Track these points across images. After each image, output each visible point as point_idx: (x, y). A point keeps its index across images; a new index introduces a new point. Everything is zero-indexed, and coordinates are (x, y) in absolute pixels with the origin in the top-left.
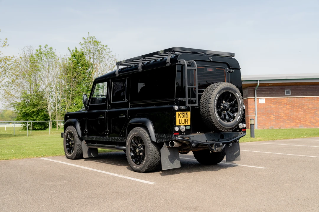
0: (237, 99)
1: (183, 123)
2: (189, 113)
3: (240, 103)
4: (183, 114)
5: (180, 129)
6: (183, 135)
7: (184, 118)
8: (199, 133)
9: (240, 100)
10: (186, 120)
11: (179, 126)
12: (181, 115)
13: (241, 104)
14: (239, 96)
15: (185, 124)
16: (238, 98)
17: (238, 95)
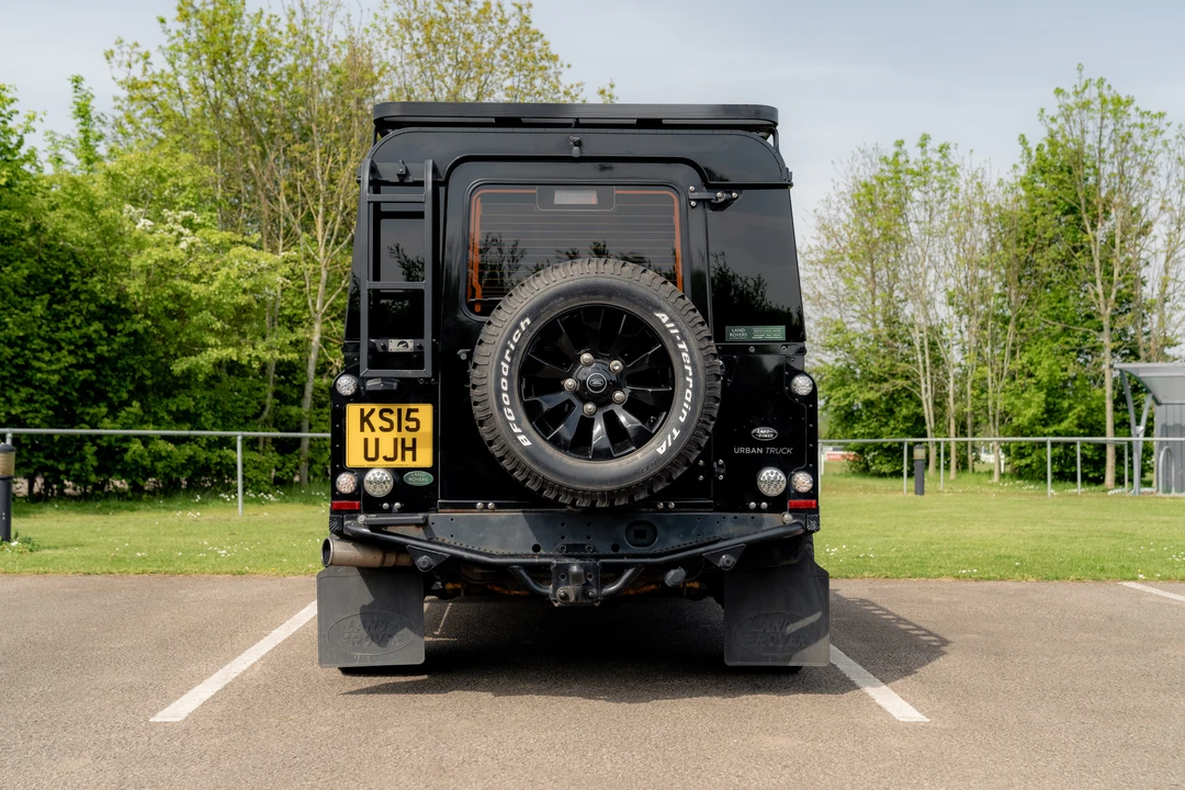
0: (669, 344)
1: (385, 458)
2: (425, 413)
3: (683, 364)
4: (386, 415)
5: (360, 485)
6: (389, 511)
7: (394, 434)
8: (486, 507)
9: (683, 346)
10: (409, 444)
11: (361, 472)
12: (375, 419)
13: (688, 368)
14: (676, 327)
15: (398, 463)
16: (673, 337)
17: (671, 320)
